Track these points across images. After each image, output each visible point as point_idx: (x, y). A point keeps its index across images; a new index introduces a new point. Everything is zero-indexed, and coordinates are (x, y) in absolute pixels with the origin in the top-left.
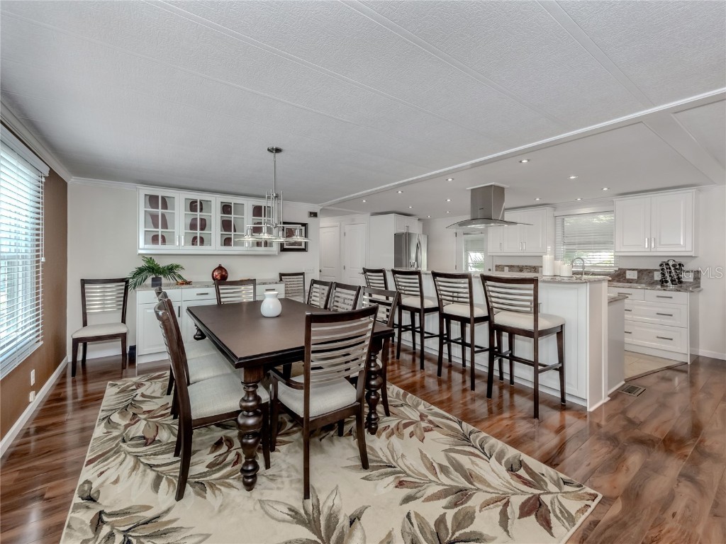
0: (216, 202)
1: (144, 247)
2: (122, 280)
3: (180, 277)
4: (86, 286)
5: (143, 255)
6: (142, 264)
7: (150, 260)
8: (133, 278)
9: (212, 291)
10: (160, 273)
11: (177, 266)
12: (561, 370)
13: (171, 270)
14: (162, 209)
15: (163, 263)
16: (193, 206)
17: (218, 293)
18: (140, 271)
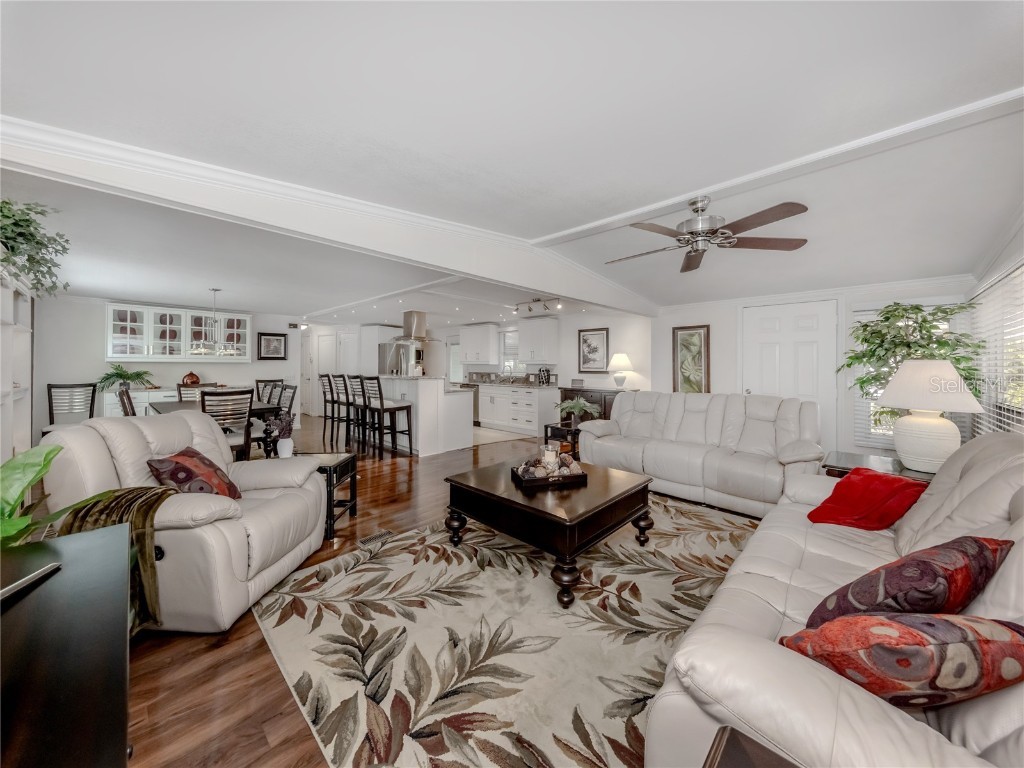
0: (186, 317)
1: (111, 355)
2: (90, 385)
3: (148, 382)
4: (53, 390)
5: (111, 363)
6: (111, 371)
7: (118, 367)
8: (101, 382)
9: (176, 393)
10: (129, 378)
11: (146, 373)
12: (410, 435)
13: (138, 376)
14: (131, 321)
15: (131, 370)
16: (162, 320)
17: (180, 394)
18: (108, 377)
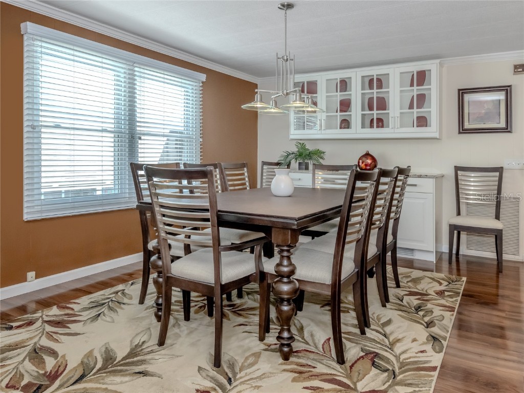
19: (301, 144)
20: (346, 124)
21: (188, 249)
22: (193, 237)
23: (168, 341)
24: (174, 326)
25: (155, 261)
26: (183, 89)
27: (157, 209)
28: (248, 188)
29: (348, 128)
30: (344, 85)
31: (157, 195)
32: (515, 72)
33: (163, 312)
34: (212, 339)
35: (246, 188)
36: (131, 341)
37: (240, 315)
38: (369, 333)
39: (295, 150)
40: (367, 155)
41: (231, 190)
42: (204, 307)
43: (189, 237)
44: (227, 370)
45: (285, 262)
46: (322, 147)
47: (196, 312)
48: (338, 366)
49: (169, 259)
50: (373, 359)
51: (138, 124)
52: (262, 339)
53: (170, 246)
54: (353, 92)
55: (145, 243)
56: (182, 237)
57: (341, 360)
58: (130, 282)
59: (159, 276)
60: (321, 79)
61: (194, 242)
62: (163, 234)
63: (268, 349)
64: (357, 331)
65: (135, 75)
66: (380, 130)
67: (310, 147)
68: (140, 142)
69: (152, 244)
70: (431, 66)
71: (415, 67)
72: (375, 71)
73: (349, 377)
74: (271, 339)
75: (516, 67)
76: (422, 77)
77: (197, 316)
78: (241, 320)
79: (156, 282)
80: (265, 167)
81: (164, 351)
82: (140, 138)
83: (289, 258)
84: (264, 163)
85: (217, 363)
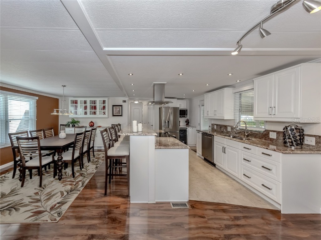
19: (73, 119)
20: (86, 113)
21: (31, 158)
22: (33, 155)
23: (24, 185)
24: (26, 181)
25: (19, 164)
26: (29, 103)
27: (20, 148)
28: (54, 136)
29: (87, 114)
30: (85, 102)
31: (21, 145)
32: (123, 102)
33: (22, 179)
34: (39, 181)
35: (53, 136)
36: (11, 189)
37: (49, 173)
38: (83, 169)
39: (71, 121)
40: (92, 122)
41: (47, 137)
42: (37, 174)
43: (32, 155)
44: (43, 187)
45: (60, 157)
46: (79, 120)
47: (34, 176)
48: (73, 178)
49: (25, 162)
50: (81, 175)
51: (9, 116)
52: (54, 177)
53: (25, 158)
54: (87, 104)
55: (15, 158)
56: (29, 155)
57: (74, 177)
58: (7, 173)
59: (21, 168)
60: (79, 100)
61: (33, 156)
62: (23, 155)
63: (56, 179)
64: (80, 170)
65: (8, 99)
66: (95, 115)
67: (76, 120)
68: (10, 123)
69: (17, 159)
70: (106, 99)
71: (102, 99)
72: (93, 99)
73: (75, 180)
74: (57, 177)
75: (123, 101)
76: (104, 102)
77: (34, 177)
78: (49, 175)
79: (19, 170)
80: (61, 126)
81: (23, 188)
82: (10, 122)
83: (61, 156)
84: (61, 125)
85: (40, 186)
